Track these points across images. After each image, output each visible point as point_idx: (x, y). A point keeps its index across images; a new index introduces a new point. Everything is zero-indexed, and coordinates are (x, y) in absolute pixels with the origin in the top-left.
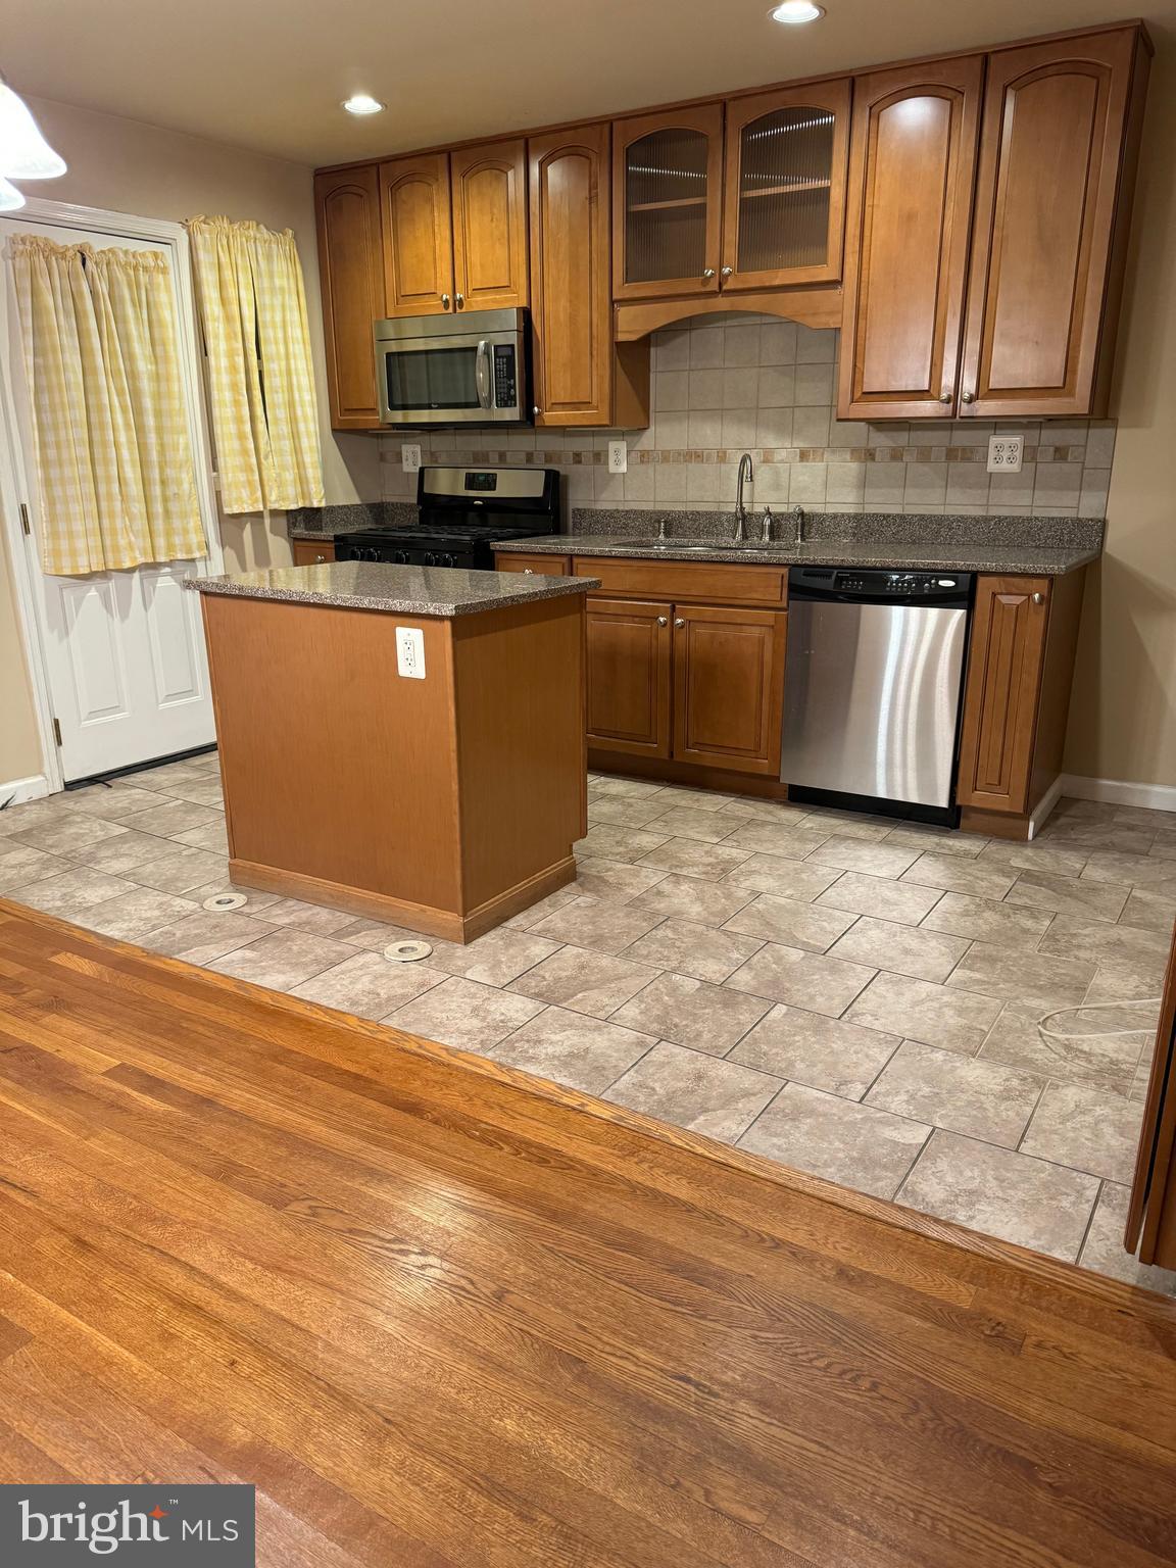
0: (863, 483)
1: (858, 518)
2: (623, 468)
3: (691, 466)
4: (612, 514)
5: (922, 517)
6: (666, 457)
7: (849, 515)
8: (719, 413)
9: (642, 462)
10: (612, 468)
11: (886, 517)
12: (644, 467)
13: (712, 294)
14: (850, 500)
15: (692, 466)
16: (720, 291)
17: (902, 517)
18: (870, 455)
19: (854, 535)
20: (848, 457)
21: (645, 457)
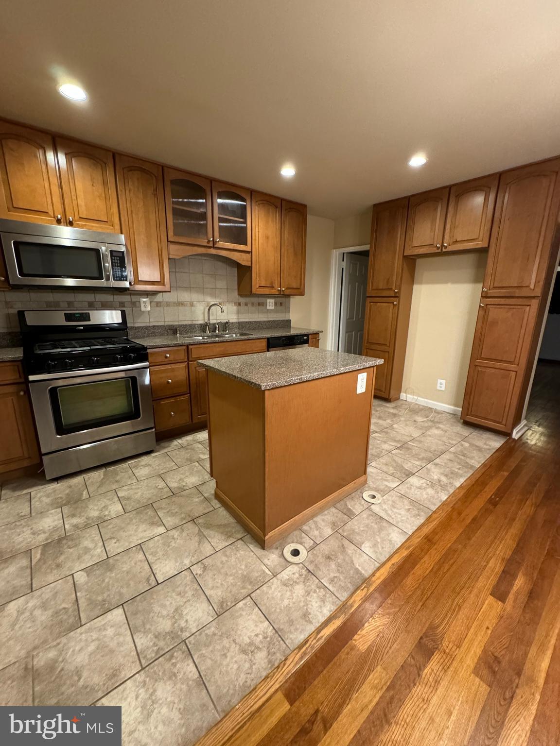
0: (238, 313)
1: (239, 323)
2: (149, 309)
3: (179, 308)
4: (146, 328)
5: (255, 322)
6: (168, 304)
7: (236, 322)
8: (189, 288)
9: (157, 306)
10: (143, 309)
11: (247, 322)
12: (158, 308)
13: (210, 247)
14: (235, 317)
15: (181, 308)
16: (214, 247)
17: (250, 322)
18: (239, 304)
19: (238, 328)
20: (233, 305)
21: (158, 304)
